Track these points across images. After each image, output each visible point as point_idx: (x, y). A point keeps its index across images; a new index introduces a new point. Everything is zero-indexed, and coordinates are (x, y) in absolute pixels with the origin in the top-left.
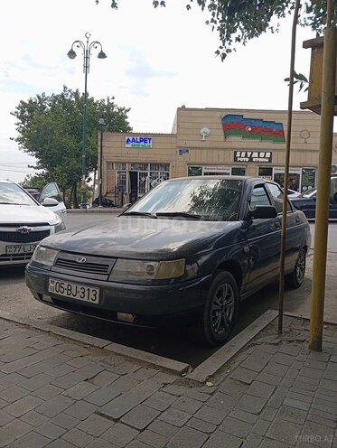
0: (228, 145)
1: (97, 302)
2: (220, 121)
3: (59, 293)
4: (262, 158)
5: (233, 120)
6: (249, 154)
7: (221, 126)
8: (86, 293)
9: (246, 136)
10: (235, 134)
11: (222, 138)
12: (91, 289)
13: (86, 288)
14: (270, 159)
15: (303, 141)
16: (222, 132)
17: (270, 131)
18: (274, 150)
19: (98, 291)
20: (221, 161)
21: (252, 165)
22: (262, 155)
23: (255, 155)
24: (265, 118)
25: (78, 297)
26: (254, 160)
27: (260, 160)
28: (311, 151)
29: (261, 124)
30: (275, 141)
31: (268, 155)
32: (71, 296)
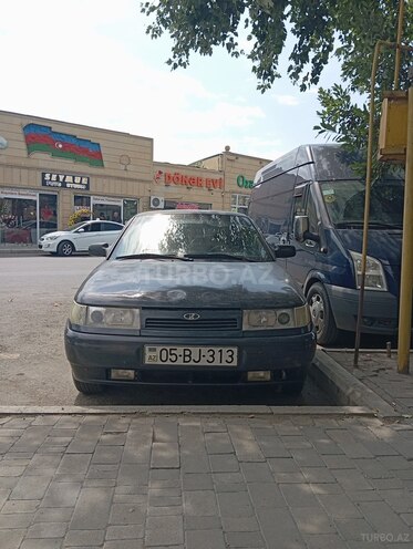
0: (32, 163)
1: (235, 363)
2: (21, 131)
3: (169, 363)
4: (77, 184)
5: (38, 131)
6: (61, 178)
7: (22, 138)
8: (217, 356)
9: (56, 154)
10: (42, 151)
11: (25, 154)
12: (225, 350)
13: (217, 350)
14: (87, 186)
15: (123, 167)
16: (24, 146)
17: (86, 151)
18: (91, 175)
19: (235, 350)
20: (24, 183)
21: (65, 192)
22: (77, 180)
23: (69, 179)
24: (79, 134)
25: (203, 363)
26: (68, 185)
27: (76, 186)
28: (132, 180)
29: (74, 141)
30: (91, 165)
31: (85, 181)
32: (192, 363)
